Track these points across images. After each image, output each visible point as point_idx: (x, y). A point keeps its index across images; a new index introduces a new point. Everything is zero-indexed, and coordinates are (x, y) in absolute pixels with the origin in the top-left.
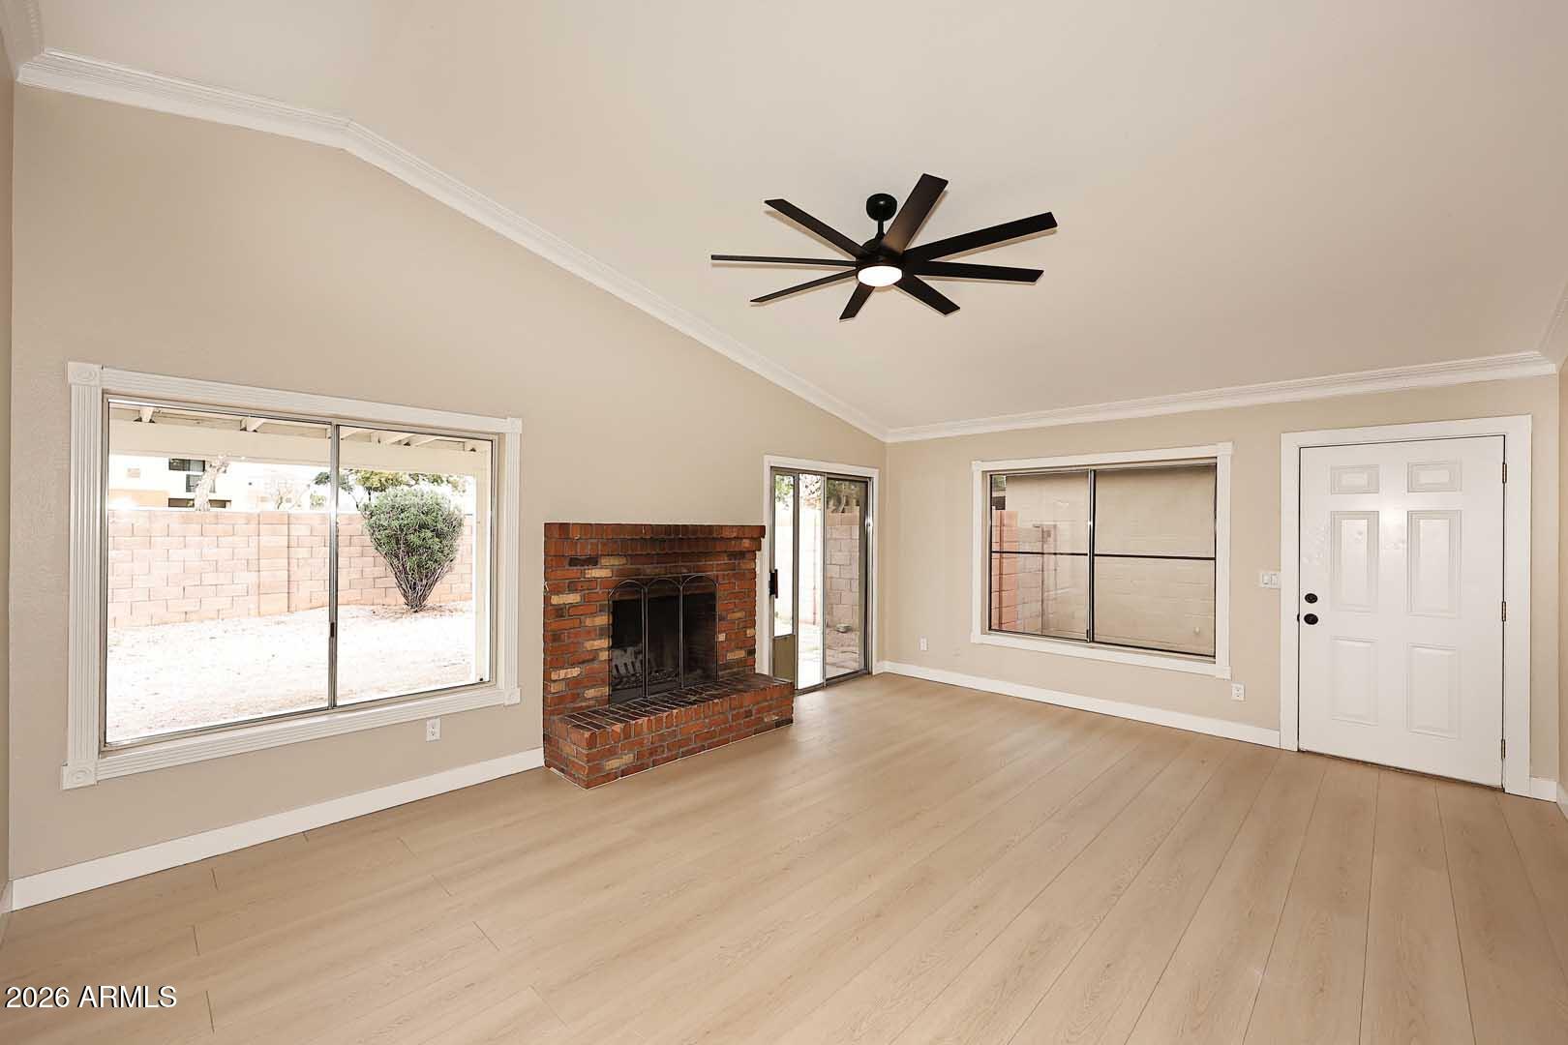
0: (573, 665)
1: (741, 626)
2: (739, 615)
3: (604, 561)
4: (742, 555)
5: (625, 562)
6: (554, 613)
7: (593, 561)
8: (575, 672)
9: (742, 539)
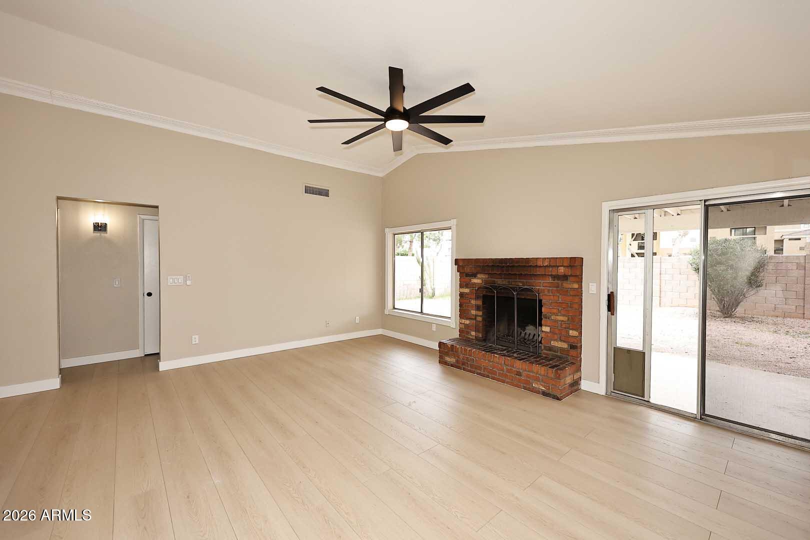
0: (467, 319)
1: (564, 326)
2: (560, 318)
3: (479, 276)
4: (565, 277)
5: (487, 277)
6: (462, 295)
7: (474, 275)
9: (558, 266)
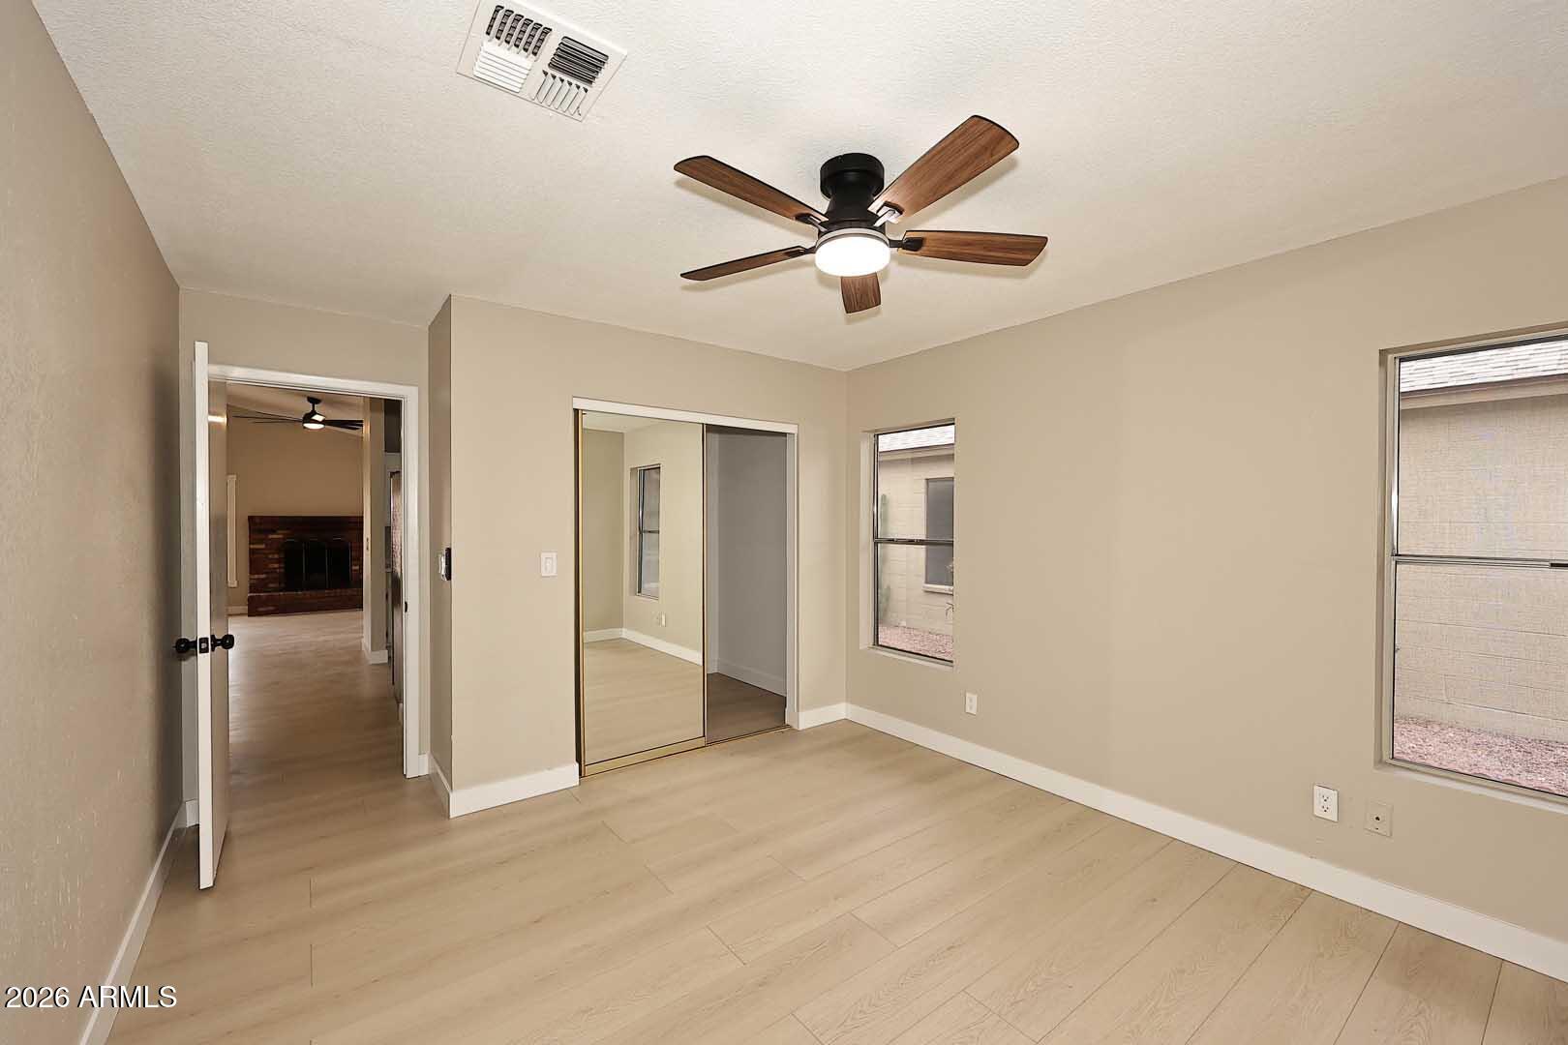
0: (265, 573)
3: (279, 532)
5: (291, 532)
6: (252, 552)
7: (274, 532)
8: (263, 576)
